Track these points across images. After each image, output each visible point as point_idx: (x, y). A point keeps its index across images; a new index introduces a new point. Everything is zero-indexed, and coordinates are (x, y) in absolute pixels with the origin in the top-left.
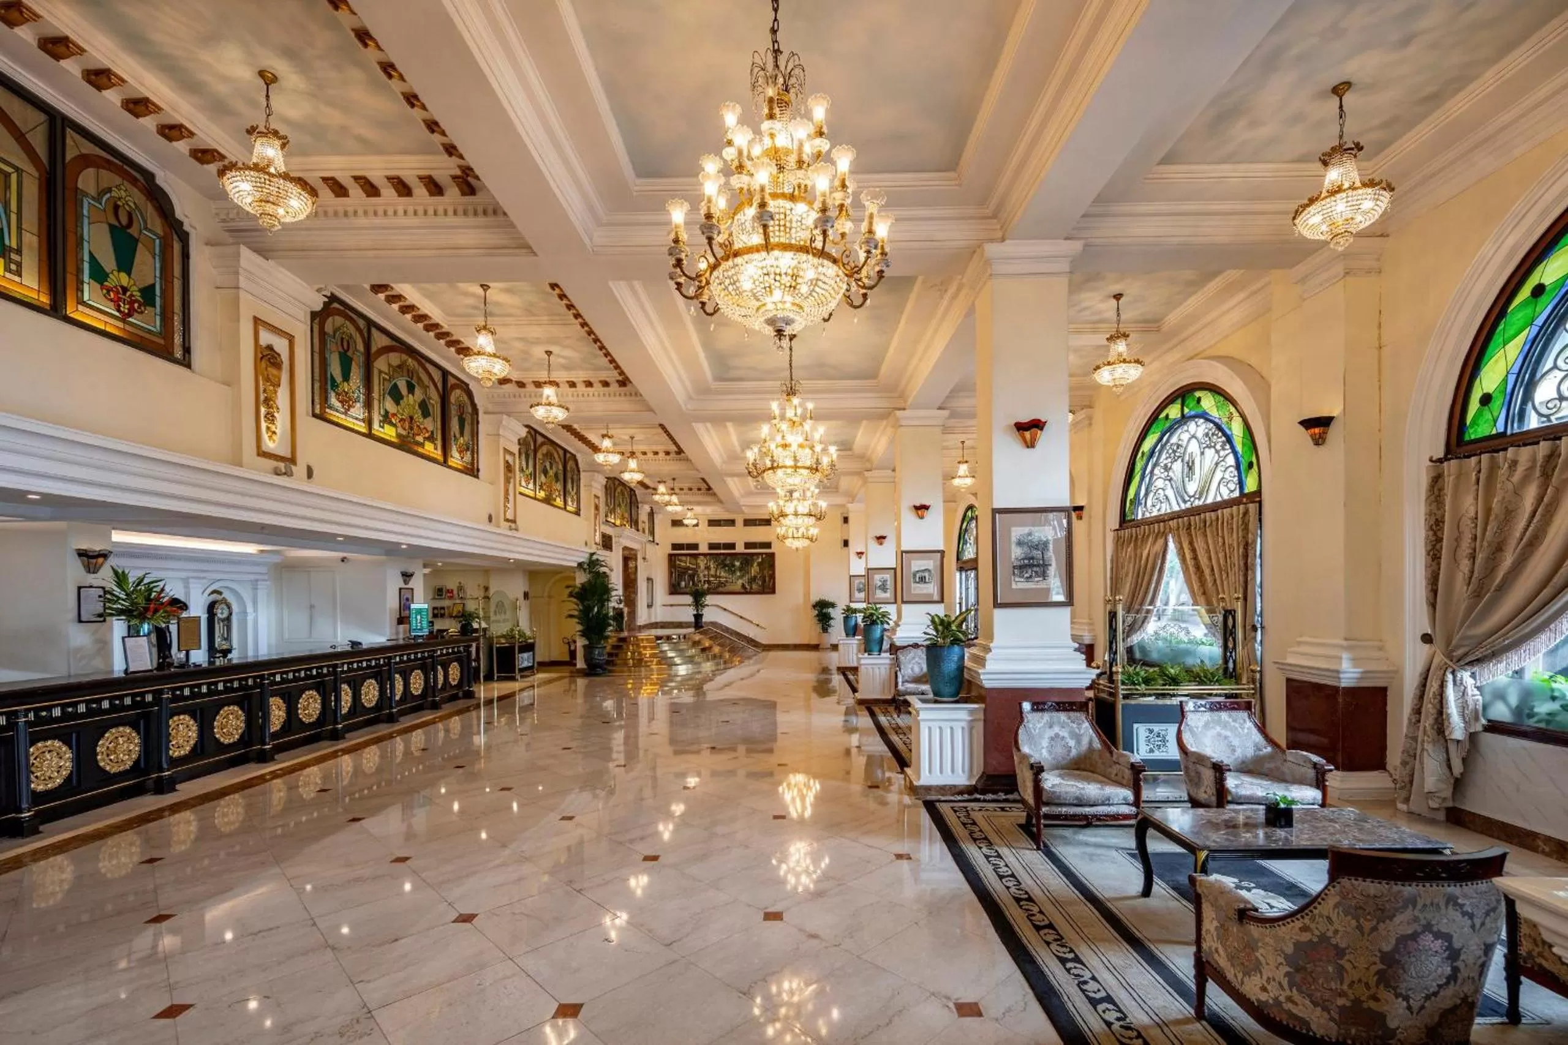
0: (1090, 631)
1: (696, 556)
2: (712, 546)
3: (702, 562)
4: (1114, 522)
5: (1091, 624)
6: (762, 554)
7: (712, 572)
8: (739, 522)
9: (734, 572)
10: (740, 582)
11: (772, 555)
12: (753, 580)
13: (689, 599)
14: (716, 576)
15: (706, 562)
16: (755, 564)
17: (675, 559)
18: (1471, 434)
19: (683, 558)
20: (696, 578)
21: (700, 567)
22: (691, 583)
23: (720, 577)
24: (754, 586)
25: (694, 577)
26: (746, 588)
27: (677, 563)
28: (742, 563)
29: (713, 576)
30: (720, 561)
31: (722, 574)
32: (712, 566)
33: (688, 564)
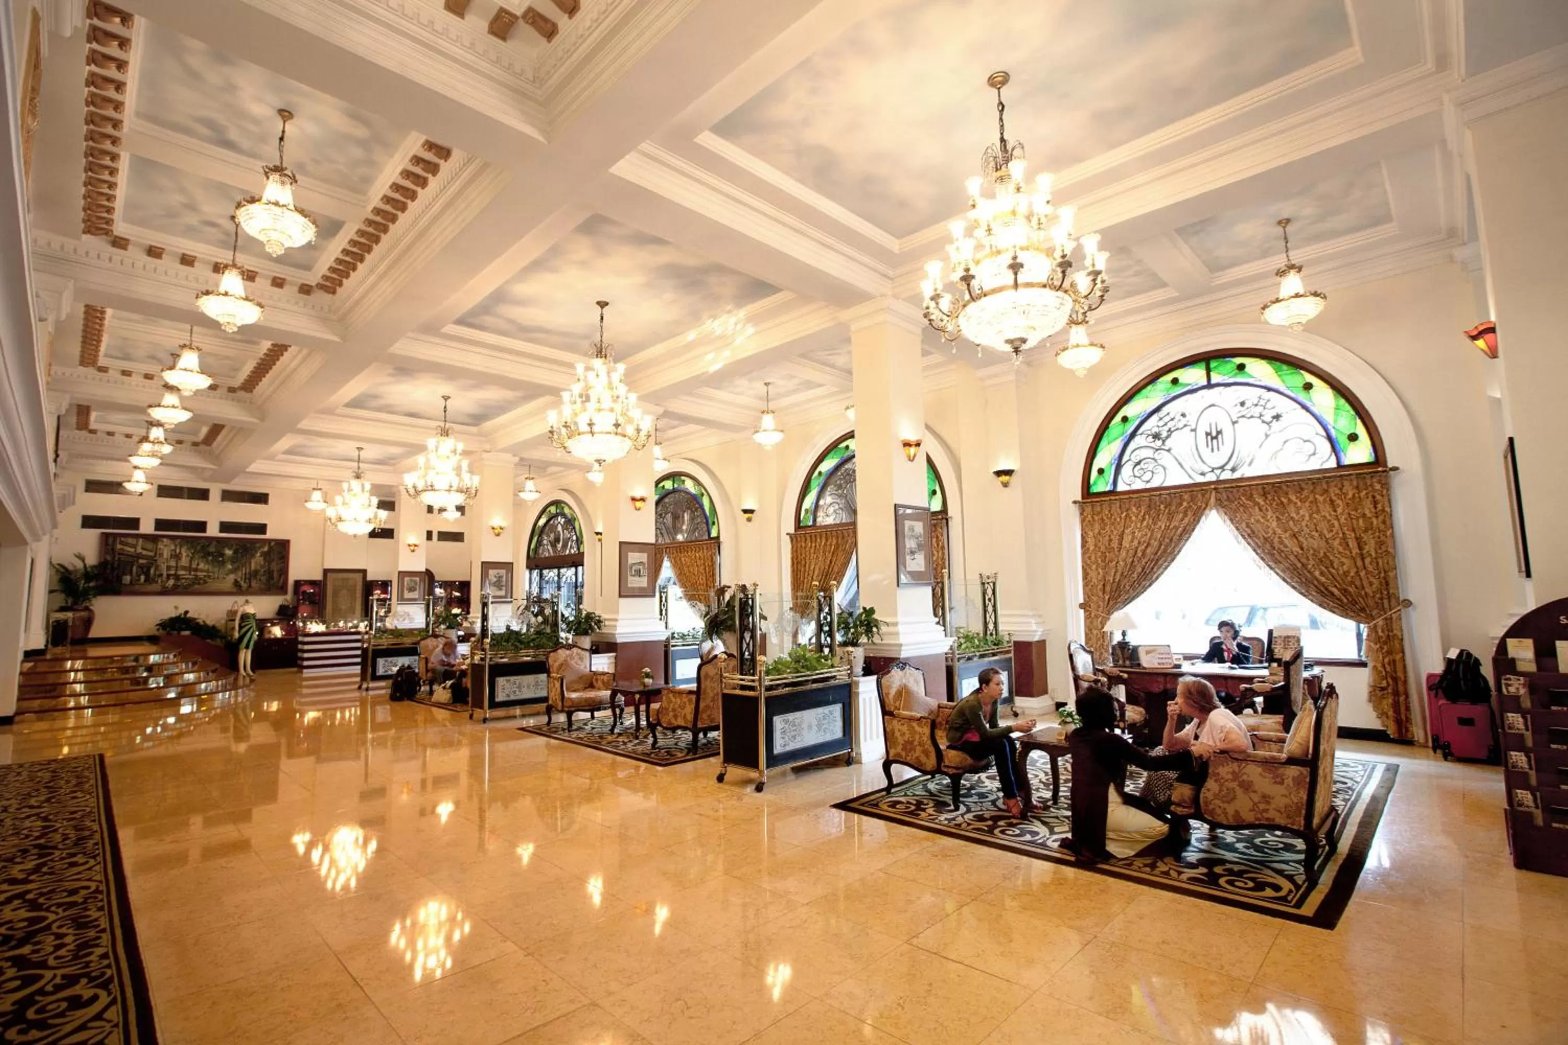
2: (164, 525)
3: (166, 549)
4: (789, 525)
6: (258, 540)
8: (216, 495)
9: (222, 564)
11: (276, 543)
12: (254, 574)
14: (189, 569)
15: (173, 547)
16: (259, 554)
17: (114, 541)
18: (1095, 489)
19: (130, 540)
20: (152, 571)
21: (161, 555)
22: (143, 578)
23: (196, 570)
24: (254, 584)
25: (149, 569)
26: (240, 586)
27: (119, 546)
28: (236, 552)
29: (184, 568)
30: (199, 548)
31: (202, 566)
32: (184, 554)
33: (139, 550)
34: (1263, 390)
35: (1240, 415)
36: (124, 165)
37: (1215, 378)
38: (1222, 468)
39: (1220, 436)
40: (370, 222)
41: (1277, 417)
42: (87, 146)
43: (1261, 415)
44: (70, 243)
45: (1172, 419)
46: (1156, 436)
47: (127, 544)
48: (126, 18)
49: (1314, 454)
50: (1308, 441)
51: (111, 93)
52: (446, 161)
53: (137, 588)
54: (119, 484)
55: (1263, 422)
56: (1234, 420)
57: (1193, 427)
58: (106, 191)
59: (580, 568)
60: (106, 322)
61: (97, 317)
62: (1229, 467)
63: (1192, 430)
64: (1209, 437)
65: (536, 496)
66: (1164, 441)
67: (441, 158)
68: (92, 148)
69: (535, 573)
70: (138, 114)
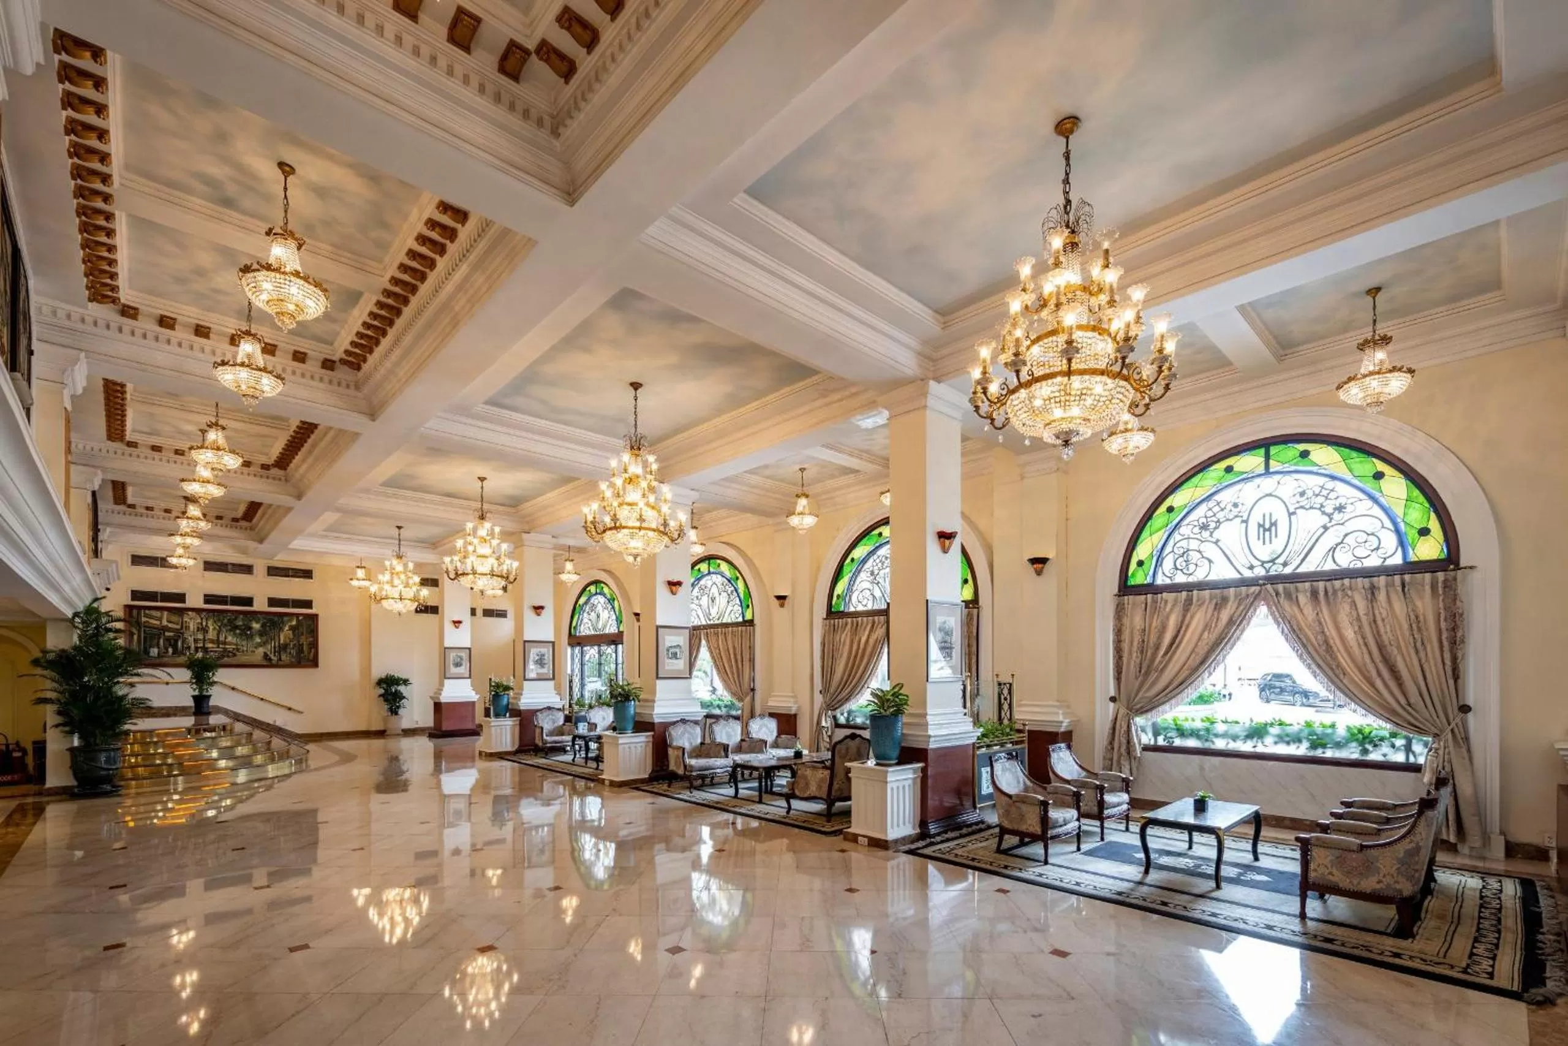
0: (796, 702)
1: (181, 612)
2: (209, 599)
3: (192, 622)
4: (821, 611)
5: (795, 697)
6: (297, 615)
7: (211, 635)
8: (260, 569)
9: (250, 637)
10: (261, 650)
11: (314, 617)
12: (284, 648)
13: (185, 674)
14: (217, 642)
15: (199, 621)
16: (287, 628)
17: (139, 614)
18: (1132, 582)
19: (154, 613)
20: (180, 644)
21: (187, 628)
22: (170, 650)
23: (225, 643)
24: (283, 657)
25: (176, 641)
26: (270, 659)
27: (144, 619)
28: (263, 626)
29: (212, 641)
30: (225, 621)
31: (230, 639)
32: (211, 628)
33: (165, 623)
34: (1327, 479)
35: (1297, 505)
36: (122, 226)
37: (1274, 466)
38: (1273, 561)
39: (1273, 528)
40: (388, 293)
41: (1340, 509)
42: (78, 204)
43: (1322, 506)
44: (76, 311)
45: (1222, 510)
46: (1204, 527)
47: (152, 617)
48: (97, 53)
49: (1377, 549)
50: (1373, 534)
51: (93, 142)
52: (463, 225)
53: (165, 660)
54: (164, 559)
55: (1324, 513)
56: (1292, 510)
57: (1245, 518)
58: (106, 254)
59: (620, 646)
60: (128, 396)
61: (118, 391)
62: (1281, 560)
63: (1243, 521)
64: (1261, 530)
65: (575, 577)
66: (1211, 533)
67: (458, 222)
68: (85, 207)
69: (577, 650)
70: (127, 167)
